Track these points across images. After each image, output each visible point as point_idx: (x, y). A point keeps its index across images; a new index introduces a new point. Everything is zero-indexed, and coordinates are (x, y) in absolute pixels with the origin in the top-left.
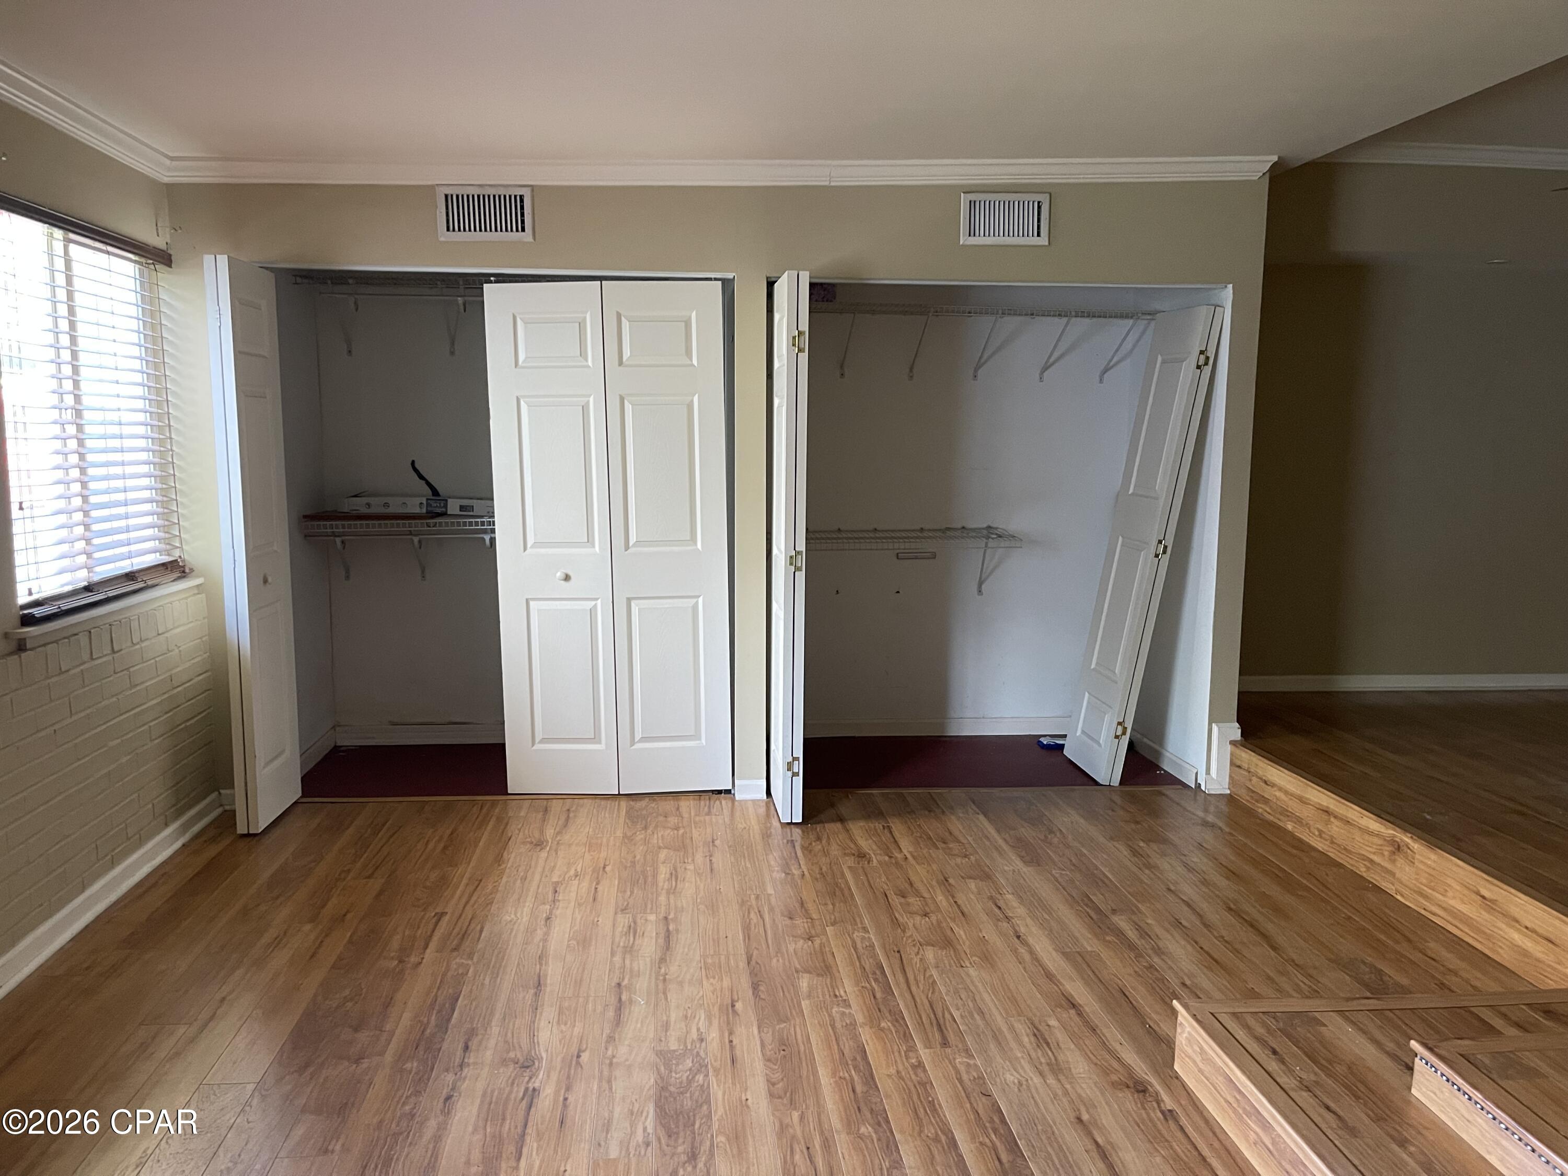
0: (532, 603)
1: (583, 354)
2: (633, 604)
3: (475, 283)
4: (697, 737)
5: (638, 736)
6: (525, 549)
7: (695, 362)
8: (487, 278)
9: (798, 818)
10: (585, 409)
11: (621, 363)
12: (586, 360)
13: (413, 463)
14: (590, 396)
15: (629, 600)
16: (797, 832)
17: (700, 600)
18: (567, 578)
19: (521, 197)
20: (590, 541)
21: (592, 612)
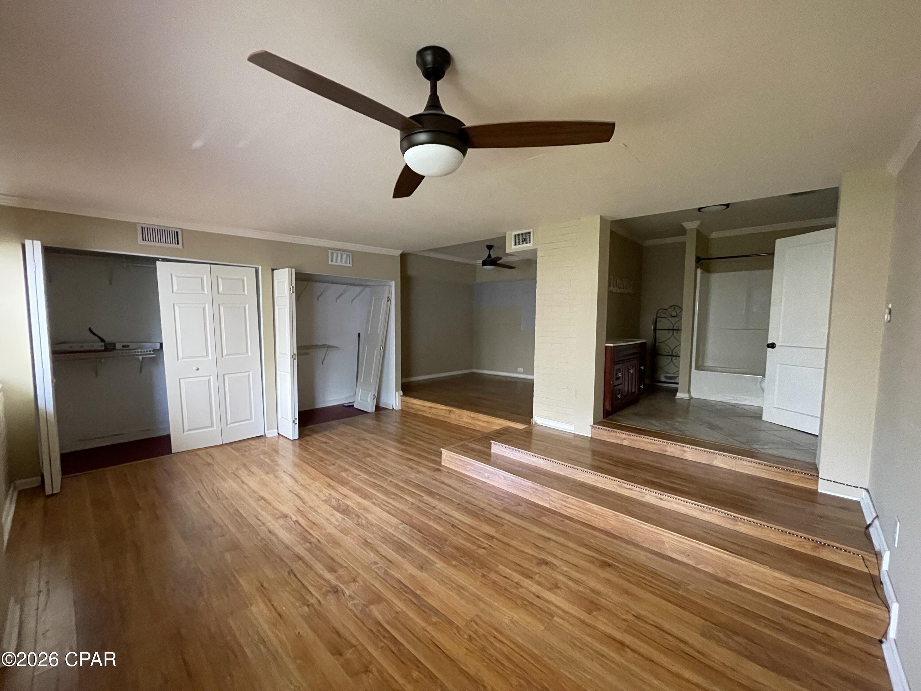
0: (181, 380)
1: (203, 289)
2: (225, 376)
3: (154, 261)
4: (251, 419)
5: (229, 422)
6: (178, 360)
7: (246, 293)
8: (158, 259)
9: (297, 437)
10: (204, 309)
11: (218, 293)
12: (204, 291)
13: (90, 329)
14: (206, 304)
15: (224, 375)
16: (297, 441)
17: (251, 373)
18: (198, 369)
19: (177, 232)
20: (207, 355)
21: (209, 381)
